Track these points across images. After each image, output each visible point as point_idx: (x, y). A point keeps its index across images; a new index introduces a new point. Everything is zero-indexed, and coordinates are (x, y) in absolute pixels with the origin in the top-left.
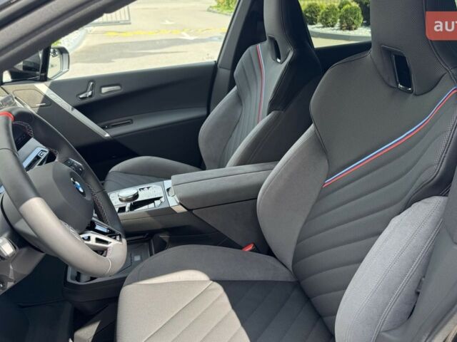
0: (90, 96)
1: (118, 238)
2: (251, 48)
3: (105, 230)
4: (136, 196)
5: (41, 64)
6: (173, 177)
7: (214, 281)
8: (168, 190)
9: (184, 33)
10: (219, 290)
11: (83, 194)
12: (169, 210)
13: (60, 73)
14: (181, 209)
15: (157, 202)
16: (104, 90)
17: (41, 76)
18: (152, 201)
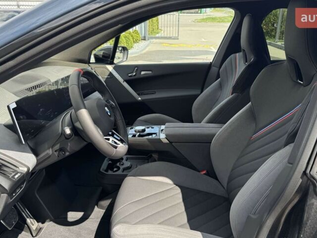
0: (134, 75)
1: (124, 143)
2: (232, 56)
3: (119, 139)
4: (144, 130)
5: (111, 54)
6: (167, 124)
7: (177, 185)
8: (162, 130)
9: (212, 48)
10: (178, 190)
11: (110, 116)
12: (159, 140)
13: (122, 61)
14: (166, 141)
15: (154, 136)
16: (143, 73)
17: (111, 62)
18: (151, 134)
